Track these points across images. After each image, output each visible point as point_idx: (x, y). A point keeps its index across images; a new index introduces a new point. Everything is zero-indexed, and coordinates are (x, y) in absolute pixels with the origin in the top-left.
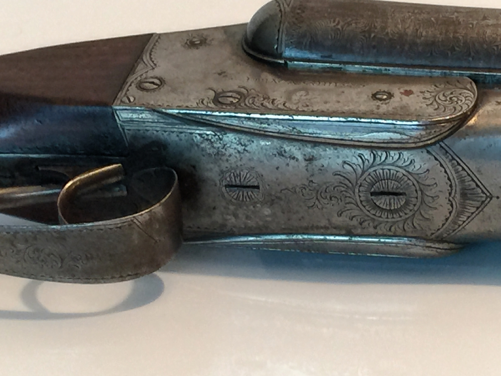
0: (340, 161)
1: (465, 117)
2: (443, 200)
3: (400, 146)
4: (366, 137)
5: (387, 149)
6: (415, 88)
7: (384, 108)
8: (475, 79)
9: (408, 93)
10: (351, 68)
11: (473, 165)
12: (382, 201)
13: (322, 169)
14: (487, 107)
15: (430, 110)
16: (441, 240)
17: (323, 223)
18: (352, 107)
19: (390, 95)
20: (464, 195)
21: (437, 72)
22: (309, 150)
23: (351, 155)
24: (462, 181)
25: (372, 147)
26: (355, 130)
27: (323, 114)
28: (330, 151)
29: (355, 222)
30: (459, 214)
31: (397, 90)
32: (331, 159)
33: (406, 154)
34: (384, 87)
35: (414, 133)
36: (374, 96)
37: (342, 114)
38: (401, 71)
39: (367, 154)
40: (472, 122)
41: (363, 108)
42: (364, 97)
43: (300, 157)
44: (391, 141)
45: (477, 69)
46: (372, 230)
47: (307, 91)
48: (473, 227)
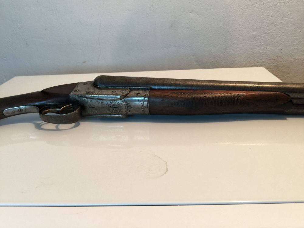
0: (107, 103)
1: (127, 95)
2: (124, 108)
3: (116, 100)
4: (111, 98)
5: (114, 100)
6: (119, 90)
7: (114, 93)
8: (130, 89)
9: (118, 91)
10: (109, 87)
11: (128, 103)
12: (115, 109)
13: (104, 104)
14: (131, 93)
15: (121, 94)
16: (125, 115)
17: (105, 113)
18: (108, 94)
19: (115, 91)
20: (128, 108)
21: (124, 87)
22: (102, 101)
23: (109, 102)
24: (127, 105)
25: (112, 100)
26: (109, 97)
27: (103, 95)
28: (105, 101)
29: (111, 112)
30: (127, 111)
31: (116, 91)
32: (105, 102)
33: (117, 101)
34: (114, 90)
35: (118, 98)
36: (113, 92)
37: (107, 95)
38: (118, 87)
39: (111, 101)
40: (128, 95)
41: (110, 94)
42: (111, 92)
43: (100, 102)
44: (115, 99)
45: (130, 87)
46: (113, 114)
47: (102, 91)
48: (130, 113)
